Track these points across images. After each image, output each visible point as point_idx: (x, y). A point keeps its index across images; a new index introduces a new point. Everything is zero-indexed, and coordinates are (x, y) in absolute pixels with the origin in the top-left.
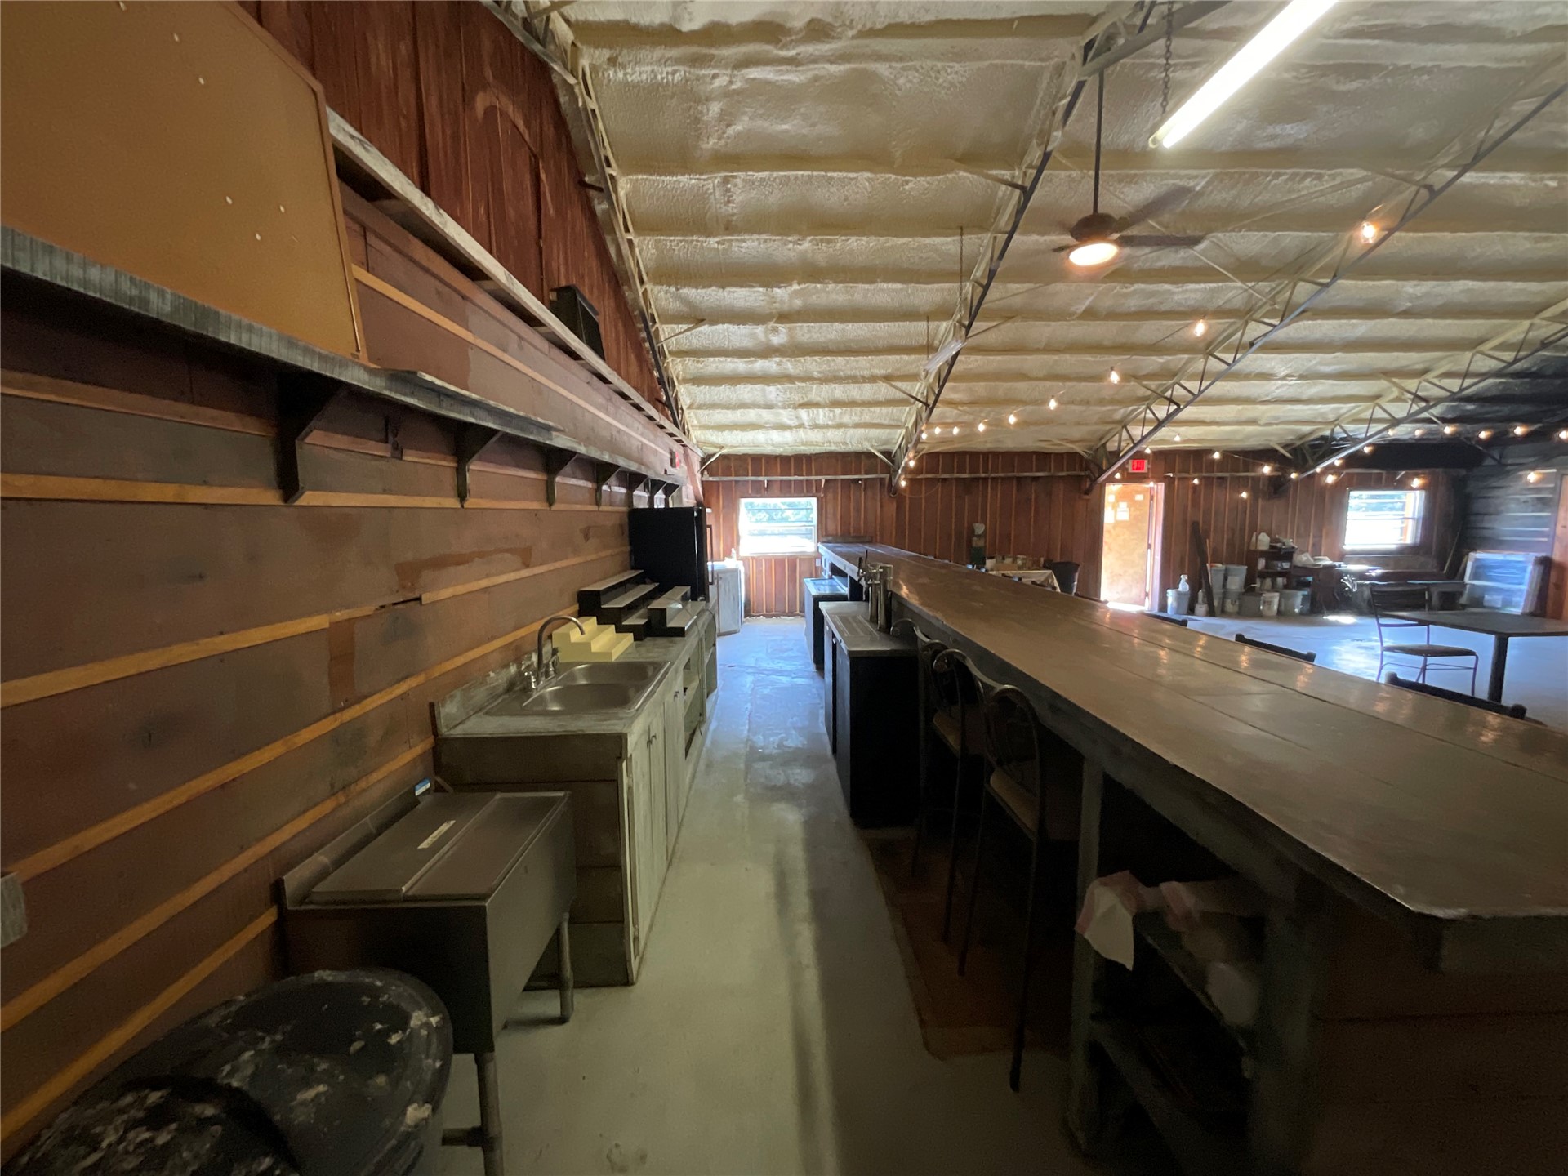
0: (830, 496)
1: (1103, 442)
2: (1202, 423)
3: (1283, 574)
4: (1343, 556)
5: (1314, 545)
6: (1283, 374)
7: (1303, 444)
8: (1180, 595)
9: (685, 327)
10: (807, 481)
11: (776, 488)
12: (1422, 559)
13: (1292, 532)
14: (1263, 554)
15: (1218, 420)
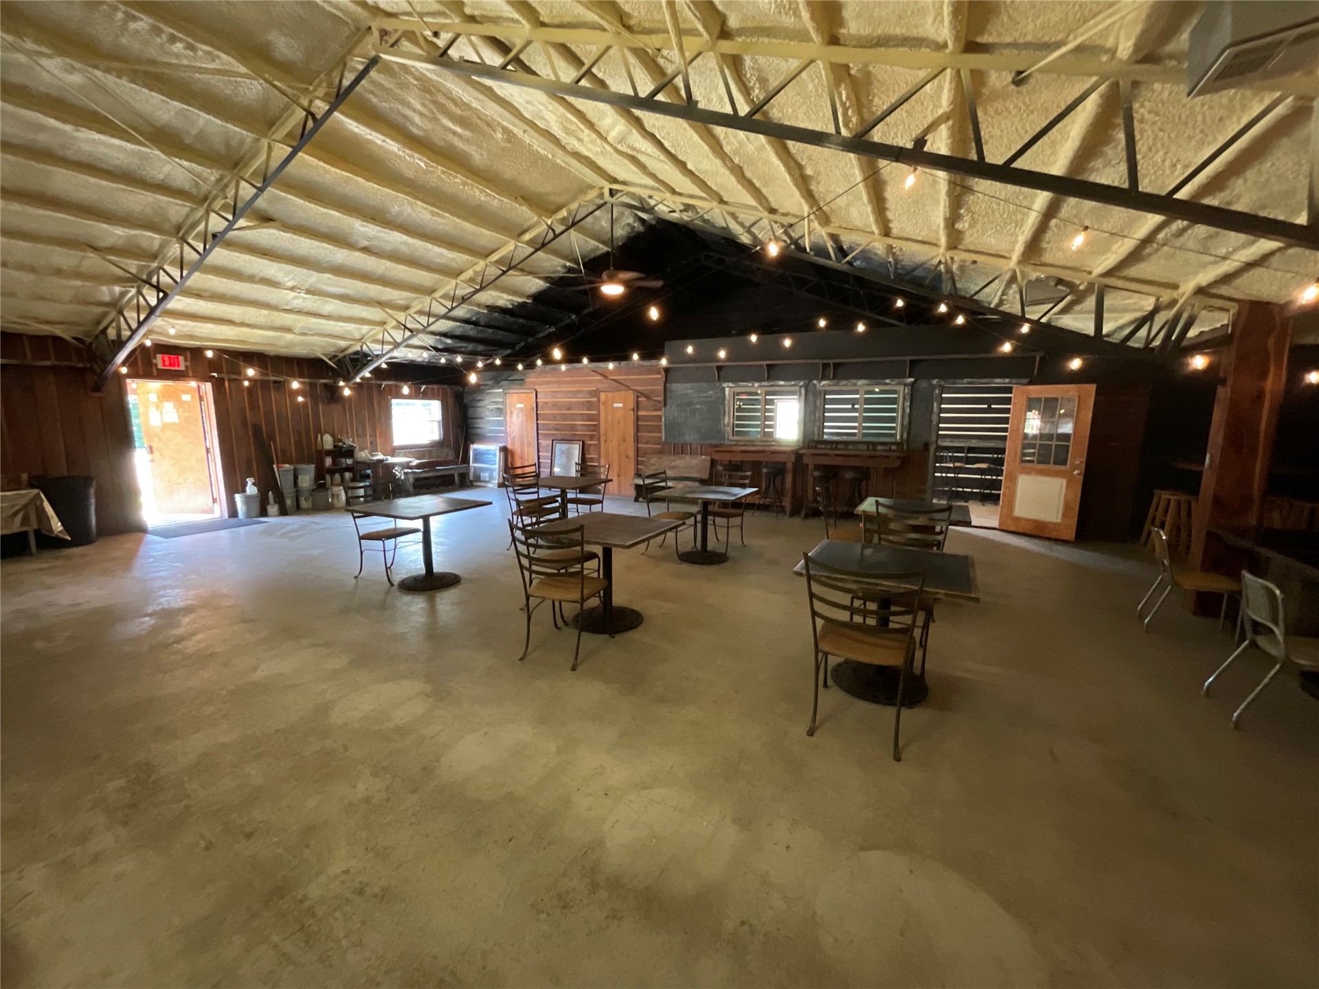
1: (101, 327)
2: (230, 322)
3: (349, 469)
4: (394, 451)
5: (371, 443)
6: (290, 284)
7: (345, 356)
8: (248, 500)
12: (445, 451)
13: (353, 433)
14: (328, 453)
15: (248, 322)
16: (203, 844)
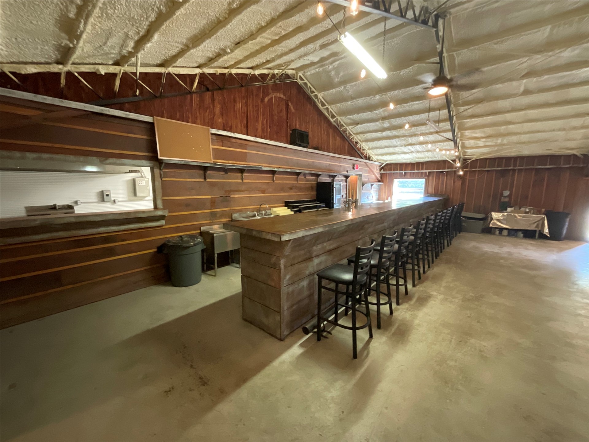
0: (431, 178)
9: (354, 126)
10: (421, 172)
11: (408, 175)
16: (469, 315)
